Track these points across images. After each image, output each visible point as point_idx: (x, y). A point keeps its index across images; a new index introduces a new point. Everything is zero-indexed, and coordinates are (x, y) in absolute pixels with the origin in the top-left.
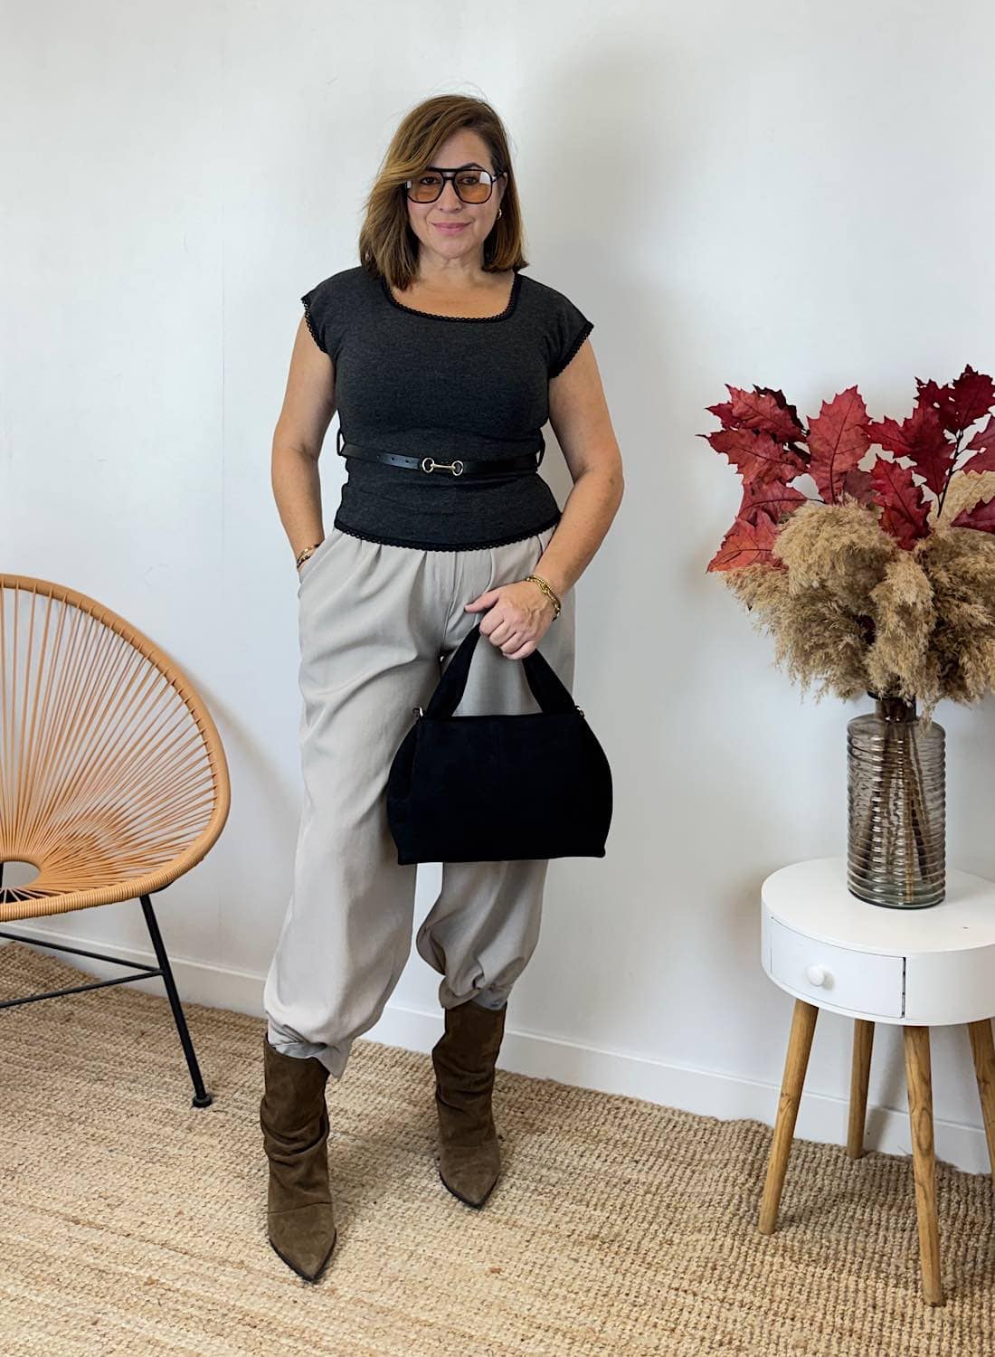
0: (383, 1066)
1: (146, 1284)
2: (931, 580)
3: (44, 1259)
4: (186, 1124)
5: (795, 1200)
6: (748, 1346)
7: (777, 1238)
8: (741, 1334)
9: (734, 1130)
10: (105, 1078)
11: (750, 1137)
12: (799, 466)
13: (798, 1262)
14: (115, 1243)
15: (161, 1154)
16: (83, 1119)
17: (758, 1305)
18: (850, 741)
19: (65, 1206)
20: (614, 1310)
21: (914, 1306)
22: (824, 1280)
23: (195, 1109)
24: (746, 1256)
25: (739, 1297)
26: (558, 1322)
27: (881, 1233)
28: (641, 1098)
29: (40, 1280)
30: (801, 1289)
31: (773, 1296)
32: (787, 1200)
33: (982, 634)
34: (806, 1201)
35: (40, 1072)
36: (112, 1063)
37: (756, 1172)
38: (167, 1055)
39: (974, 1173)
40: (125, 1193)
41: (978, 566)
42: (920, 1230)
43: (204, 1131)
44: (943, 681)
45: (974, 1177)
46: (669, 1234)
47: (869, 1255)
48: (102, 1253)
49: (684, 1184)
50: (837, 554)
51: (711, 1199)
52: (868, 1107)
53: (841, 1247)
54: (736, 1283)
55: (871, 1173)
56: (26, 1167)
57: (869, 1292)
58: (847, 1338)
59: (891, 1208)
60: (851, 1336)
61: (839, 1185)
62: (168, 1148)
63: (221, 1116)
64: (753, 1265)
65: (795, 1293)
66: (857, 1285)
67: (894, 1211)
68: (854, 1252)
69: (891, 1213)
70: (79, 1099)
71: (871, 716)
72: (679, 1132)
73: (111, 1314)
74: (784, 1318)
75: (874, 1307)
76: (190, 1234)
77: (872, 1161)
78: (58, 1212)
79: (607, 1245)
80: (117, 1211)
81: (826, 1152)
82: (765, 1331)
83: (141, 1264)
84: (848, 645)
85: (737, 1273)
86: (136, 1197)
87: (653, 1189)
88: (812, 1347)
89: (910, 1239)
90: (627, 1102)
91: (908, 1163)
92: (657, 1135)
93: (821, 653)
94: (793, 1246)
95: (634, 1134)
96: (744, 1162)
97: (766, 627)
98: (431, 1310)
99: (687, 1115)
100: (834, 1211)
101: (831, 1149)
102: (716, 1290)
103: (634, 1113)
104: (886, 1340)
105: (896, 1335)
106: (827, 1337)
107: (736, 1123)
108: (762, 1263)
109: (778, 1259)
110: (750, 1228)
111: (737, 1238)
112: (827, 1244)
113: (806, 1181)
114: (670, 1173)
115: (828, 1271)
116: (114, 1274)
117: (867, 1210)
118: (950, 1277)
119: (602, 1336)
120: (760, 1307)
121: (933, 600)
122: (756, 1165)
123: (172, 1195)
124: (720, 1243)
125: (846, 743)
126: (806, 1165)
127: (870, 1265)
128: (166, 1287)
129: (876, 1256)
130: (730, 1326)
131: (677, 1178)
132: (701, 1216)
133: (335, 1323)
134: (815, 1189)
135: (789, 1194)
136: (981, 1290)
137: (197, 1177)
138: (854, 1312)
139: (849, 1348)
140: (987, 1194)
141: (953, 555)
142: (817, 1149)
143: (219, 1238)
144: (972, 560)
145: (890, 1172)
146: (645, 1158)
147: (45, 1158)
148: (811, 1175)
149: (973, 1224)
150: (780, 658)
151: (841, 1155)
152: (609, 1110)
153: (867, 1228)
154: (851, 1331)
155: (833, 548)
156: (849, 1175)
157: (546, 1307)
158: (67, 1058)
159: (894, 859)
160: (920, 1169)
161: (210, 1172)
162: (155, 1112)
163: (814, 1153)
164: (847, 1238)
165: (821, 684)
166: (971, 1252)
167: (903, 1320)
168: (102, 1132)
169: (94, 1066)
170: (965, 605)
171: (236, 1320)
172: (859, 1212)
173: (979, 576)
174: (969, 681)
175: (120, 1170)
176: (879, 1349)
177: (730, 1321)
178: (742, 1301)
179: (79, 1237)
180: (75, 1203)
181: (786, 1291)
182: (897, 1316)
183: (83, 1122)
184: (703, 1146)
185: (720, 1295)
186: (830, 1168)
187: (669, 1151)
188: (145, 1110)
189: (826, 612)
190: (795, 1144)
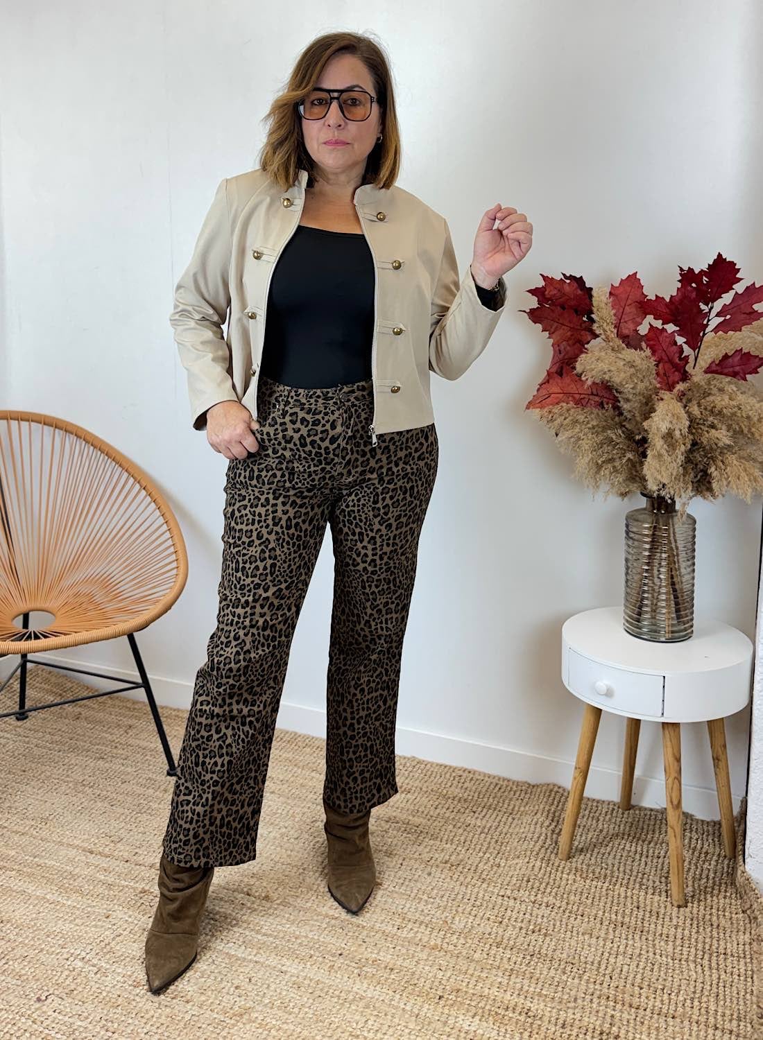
0: (297, 747)
1: (141, 892)
2: (687, 412)
3: (70, 876)
4: (162, 788)
5: (584, 838)
6: (552, 933)
7: (571, 863)
8: (547, 924)
9: (541, 791)
10: (106, 757)
11: (553, 795)
13: (586, 878)
14: (118, 866)
15: (146, 807)
16: (92, 784)
17: (559, 905)
18: (627, 526)
19: (83, 842)
20: (460, 910)
21: (665, 907)
22: (603, 890)
23: (168, 777)
24: (550, 873)
25: (545, 900)
26: (422, 918)
27: (643, 860)
28: (476, 769)
29: (68, 890)
30: (587, 897)
31: (568, 900)
32: (578, 837)
33: (725, 451)
34: (591, 839)
35: (61, 753)
36: (109, 746)
37: (556, 819)
38: (148, 741)
39: (709, 820)
40: (123, 833)
41: (723, 403)
42: (671, 858)
44: (695, 485)
45: (708, 823)
46: (498, 860)
47: (635, 873)
48: (110, 873)
49: (507, 827)
51: (526, 836)
52: (635, 777)
53: (615, 868)
54: (543, 891)
55: (637, 819)
56: (55, 816)
57: (635, 898)
58: (620, 928)
59: (650, 843)
60: (622, 926)
61: (614, 827)
62: (151, 804)
64: (555, 880)
65: (583, 898)
66: (626, 893)
67: (652, 845)
68: (624, 872)
69: (650, 846)
71: (645, 509)
72: (504, 792)
73: (118, 911)
74: (576, 915)
75: (638, 908)
77: (637, 812)
78: (78, 846)
79: (454, 867)
80: (119, 845)
81: (605, 806)
82: (564, 923)
83: (137, 879)
84: (629, 459)
85: (544, 884)
86: (131, 836)
87: (486, 830)
88: (595, 933)
89: (663, 863)
90: (466, 772)
91: (662, 813)
92: (488, 794)
93: (609, 466)
94: (582, 868)
95: (472, 793)
96: (549, 811)
99: (508, 781)
100: (611, 845)
101: (609, 804)
102: (529, 895)
103: (472, 779)
104: (646, 929)
105: (653, 926)
107: (543, 786)
108: (561, 878)
109: (571, 877)
110: (553, 856)
111: (544, 861)
112: (606, 866)
113: (592, 825)
114: (499, 818)
115: (606, 884)
116: (118, 886)
117: (634, 844)
118: (690, 889)
119: (453, 926)
120: (560, 907)
121: (690, 427)
122: (557, 814)
124: (532, 864)
125: (625, 528)
126: (591, 815)
127: (635, 880)
129: (640, 874)
130: (540, 920)
131: (502, 824)
132: (519, 847)
133: (271, 917)
134: (598, 830)
135: (579, 833)
136: (712, 897)
138: (624, 911)
139: (621, 934)
140: (717, 834)
141: (706, 394)
142: (599, 804)
144: (719, 398)
145: (650, 819)
146: (480, 809)
147: (68, 810)
148: (594, 821)
149: (707, 853)
151: (616, 808)
152: (454, 777)
153: (633, 856)
154: (622, 923)
156: (621, 821)
157: (413, 907)
158: (79, 743)
159: (656, 609)
160: (672, 817)
162: (141, 780)
163: (597, 807)
164: (620, 863)
165: (608, 488)
166: (705, 872)
167: (658, 917)
168: (105, 793)
169: (97, 749)
170: (713, 431)
172: (628, 845)
173: (724, 410)
174: (714, 485)
175: (119, 818)
176: (641, 935)
177: (539, 917)
178: (548, 903)
179: (94, 862)
180: (90, 839)
181: (578, 898)
182: (654, 913)
183: (92, 787)
184: (520, 801)
185: (533, 898)
186: (609, 816)
187: (496, 805)
188: (134, 778)
189: (614, 437)
190: (584, 801)
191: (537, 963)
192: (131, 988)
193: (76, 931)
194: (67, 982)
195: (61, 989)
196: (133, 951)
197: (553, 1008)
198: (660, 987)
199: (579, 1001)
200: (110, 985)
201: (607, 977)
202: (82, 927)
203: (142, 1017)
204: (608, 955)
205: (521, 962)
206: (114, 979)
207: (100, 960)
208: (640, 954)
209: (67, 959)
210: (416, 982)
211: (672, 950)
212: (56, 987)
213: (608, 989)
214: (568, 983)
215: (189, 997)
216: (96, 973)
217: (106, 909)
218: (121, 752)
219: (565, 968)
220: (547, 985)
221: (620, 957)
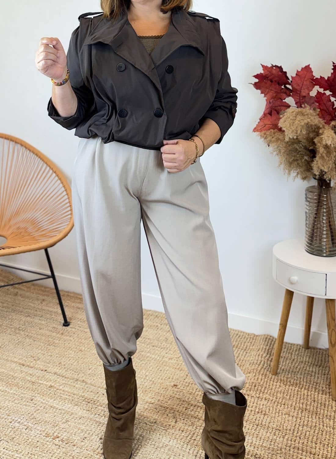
1: (49, 387)
3: (12, 378)
4: (61, 332)
5: (284, 363)
6: (268, 413)
7: (278, 376)
8: (265, 409)
9: (261, 338)
10: (31, 315)
11: (267, 340)
12: (288, 94)
13: (286, 385)
14: (38, 372)
15: (52, 343)
16: (24, 329)
17: (272, 399)
18: (306, 195)
21: (329, 401)
22: (296, 391)
23: (64, 327)
24: (267, 382)
25: (264, 396)
27: (316, 376)
29: (11, 385)
30: (287, 395)
31: (277, 396)
32: (281, 363)
34: (289, 363)
35: (7, 313)
36: (33, 310)
37: (269, 353)
38: (53, 308)
40: (40, 356)
42: (331, 375)
43: (68, 335)
47: (312, 383)
48: (33, 376)
49: (243, 357)
50: (303, 126)
51: (253, 362)
52: (311, 332)
53: (302, 380)
54: (263, 391)
55: (312, 354)
56: (4, 346)
57: (312, 396)
58: (305, 412)
59: (320, 367)
60: (306, 411)
61: (300, 358)
62: (55, 340)
63: (74, 330)
64: (269, 386)
65: (285, 395)
66: (308, 393)
67: (321, 368)
68: (307, 382)
69: (320, 368)
70: (22, 323)
71: (315, 186)
72: (241, 338)
73: (37, 397)
74: (281, 404)
75: (314, 401)
76: (64, 370)
77: (313, 350)
78: (16, 362)
80: (38, 362)
81: (295, 346)
82: (274, 408)
83: (47, 380)
84: (306, 160)
85: (264, 388)
86: (44, 357)
88: (291, 414)
89: (327, 378)
91: (326, 351)
93: (296, 163)
94: (284, 379)
96: (265, 349)
97: (275, 153)
98: (152, 398)
99: (244, 333)
100: (299, 367)
101: (297, 346)
102: (256, 393)
104: (319, 413)
105: (322, 411)
106: (297, 411)
107: (262, 336)
108: (273, 385)
109: (278, 384)
110: (268, 372)
111: (263, 376)
112: (297, 379)
113: (288, 357)
114: (239, 352)
115: (297, 388)
116: (38, 383)
117: (311, 367)
120: (272, 400)
122: (270, 351)
123: (57, 357)
124: (257, 377)
126: (288, 351)
127: (312, 387)
128: (57, 388)
129: (315, 383)
130: (261, 407)
131: (240, 355)
132: (250, 368)
134: (292, 359)
135: (282, 361)
137: (66, 350)
138: (307, 403)
139: (305, 415)
142: (292, 346)
143: (75, 372)
145: (319, 354)
147: (11, 343)
148: (290, 355)
150: (281, 164)
153: (311, 373)
154: (306, 409)
155: (301, 124)
156: (304, 355)
158: (17, 308)
159: (322, 238)
160: (332, 351)
161: (70, 349)
162: (49, 328)
163: (291, 347)
164: (304, 377)
165: (295, 174)
167: (325, 406)
168: (30, 334)
169: (27, 311)
171: (82, 400)
172: (308, 368)
175: (38, 348)
176: (316, 416)
177: (261, 405)
178: (266, 398)
179: (24, 370)
180: (23, 358)
181: (282, 395)
182: (323, 404)
183: (24, 331)
184: (250, 343)
185: (258, 396)
186: (297, 352)
187: (237, 345)
188: (46, 327)
189: (298, 148)
190: (284, 344)
191: (260, 429)
192: (45, 437)
193: (15, 407)
194: (11, 434)
195: (7, 438)
196: (45, 418)
197: (269, 453)
198: (327, 443)
199: (283, 450)
200: (34, 436)
201: (298, 438)
202: (19, 405)
203: (50, 453)
204: (298, 426)
205: (252, 428)
206: (35, 432)
207: (28, 422)
208: (316, 426)
209: (11, 422)
210: (195, 438)
211: (332, 425)
212: (5, 436)
213: (299, 444)
214: (277, 440)
215: (75, 443)
216: (26, 429)
217: (31, 395)
218: (39, 313)
219: (275, 433)
220: (265, 441)
221: (305, 427)
